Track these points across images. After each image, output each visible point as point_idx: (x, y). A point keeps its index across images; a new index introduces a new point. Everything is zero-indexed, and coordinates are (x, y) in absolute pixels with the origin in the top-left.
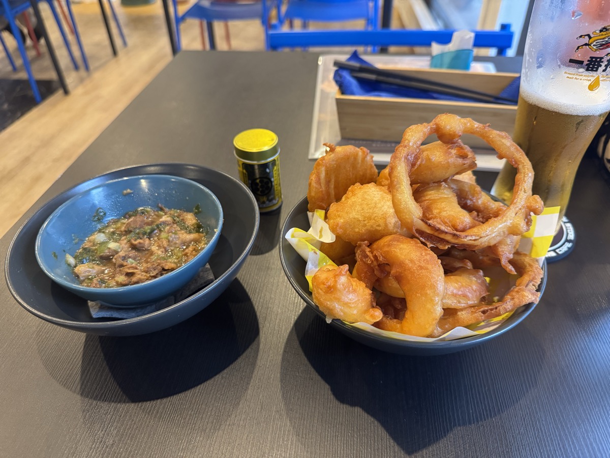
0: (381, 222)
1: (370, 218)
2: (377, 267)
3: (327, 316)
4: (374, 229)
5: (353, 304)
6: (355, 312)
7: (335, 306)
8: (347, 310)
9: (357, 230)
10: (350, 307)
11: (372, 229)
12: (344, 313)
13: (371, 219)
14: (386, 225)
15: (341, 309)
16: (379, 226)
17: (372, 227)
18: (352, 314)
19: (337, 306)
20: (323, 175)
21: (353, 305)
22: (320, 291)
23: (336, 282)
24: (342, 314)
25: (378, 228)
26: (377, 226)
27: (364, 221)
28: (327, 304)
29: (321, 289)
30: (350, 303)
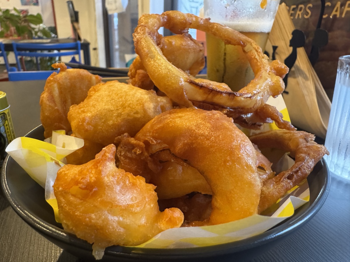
0: (139, 108)
1: (123, 106)
2: (149, 158)
3: (94, 247)
4: (131, 118)
5: (138, 206)
6: (143, 221)
7: (106, 219)
8: (128, 220)
9: (111, 123)
10: (134, 214)
11: (129, 118)
12: (126, 227)
13: (125, 108)
14: (145, 111)
15: (119, 223)
16: (137, 113)
17: (129, 115)
18: (139, 226)
19: (110, 217)
20: (56, 92)
21: (138, 209)
22: (72, 198)
23: (100, 173)
24: (122, 230)
25: (136, 116)
26: (135, 113)
27: (117, 110)
28: (90, 218)
29: (73, 195)
30: (132, 206)
